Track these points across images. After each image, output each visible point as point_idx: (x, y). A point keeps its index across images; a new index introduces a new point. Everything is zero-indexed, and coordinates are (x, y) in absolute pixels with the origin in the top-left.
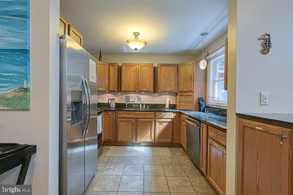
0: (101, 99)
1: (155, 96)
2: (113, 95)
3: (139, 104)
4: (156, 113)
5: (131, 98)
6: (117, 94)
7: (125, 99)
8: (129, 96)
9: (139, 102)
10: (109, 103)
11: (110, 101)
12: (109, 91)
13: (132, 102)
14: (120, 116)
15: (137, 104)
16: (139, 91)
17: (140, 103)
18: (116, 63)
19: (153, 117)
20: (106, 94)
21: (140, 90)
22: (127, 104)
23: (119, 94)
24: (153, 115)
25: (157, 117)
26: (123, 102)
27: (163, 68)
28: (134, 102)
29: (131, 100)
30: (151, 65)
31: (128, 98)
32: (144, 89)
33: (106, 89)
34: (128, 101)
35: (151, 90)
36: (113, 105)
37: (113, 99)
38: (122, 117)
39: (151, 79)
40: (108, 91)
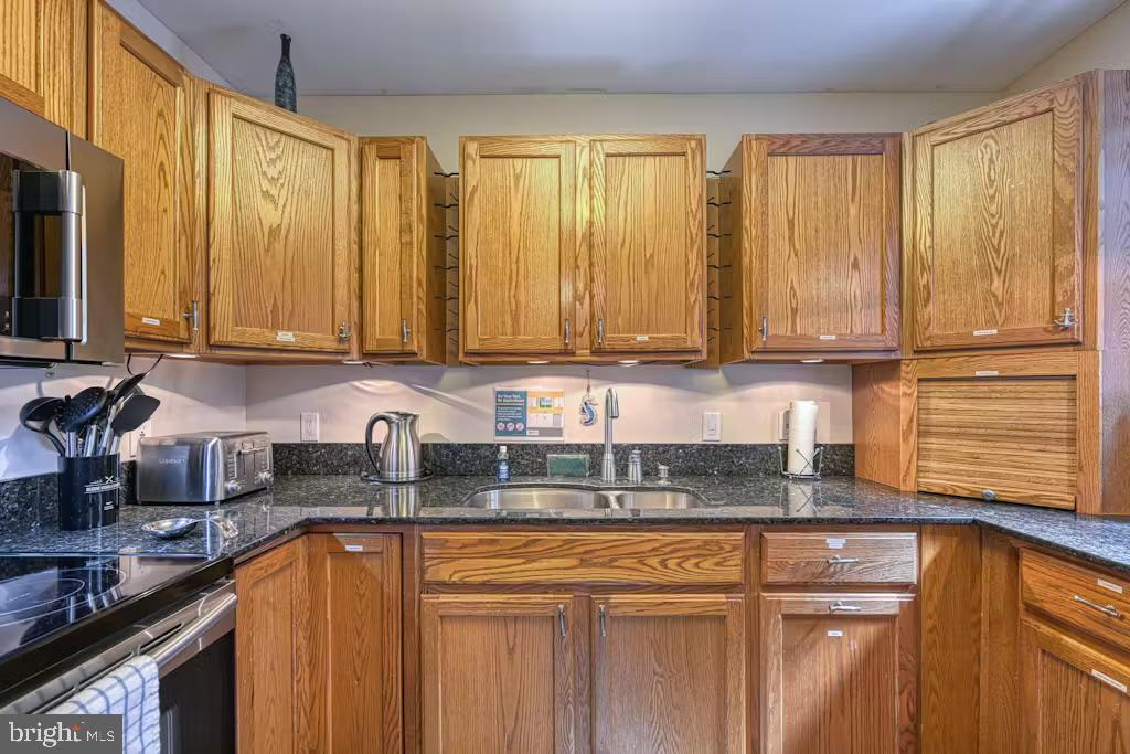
0: (323, 420)
1: (709, 392)
2: (408, 384)
3: (596, 451)
4: (760, 543)
5: (532, 402)
6: (435, 381)
7: (491, 411)
8: (524, 395)
9: (593, 436)
10: (375, 440)
11: (381, 427)
12: (365, 355)
13: (544, 432)
14: (444, 573)
15: (579, 448)
16: (596, 351)
17: (599, 440)
18: (411, 140)
19: (733, 573)
20: (357, 384)
21: (606, 345)
22: (509, 447)
23: (450, 376)
24: (737, 558)
25: (771, 578)
26: (482, 433)
27: (786, 169)
28: (559, 432)
29: (536, 419)
30: (693, 144)
31: (511, 410)
32: (639, 338)
33: (341, 340)
34: (511, 427)
35: (689, 344)
36: (403, 459)
37: (406, 416)
38: (455, 578)
39: (693, 257)
40: (354, 358)
